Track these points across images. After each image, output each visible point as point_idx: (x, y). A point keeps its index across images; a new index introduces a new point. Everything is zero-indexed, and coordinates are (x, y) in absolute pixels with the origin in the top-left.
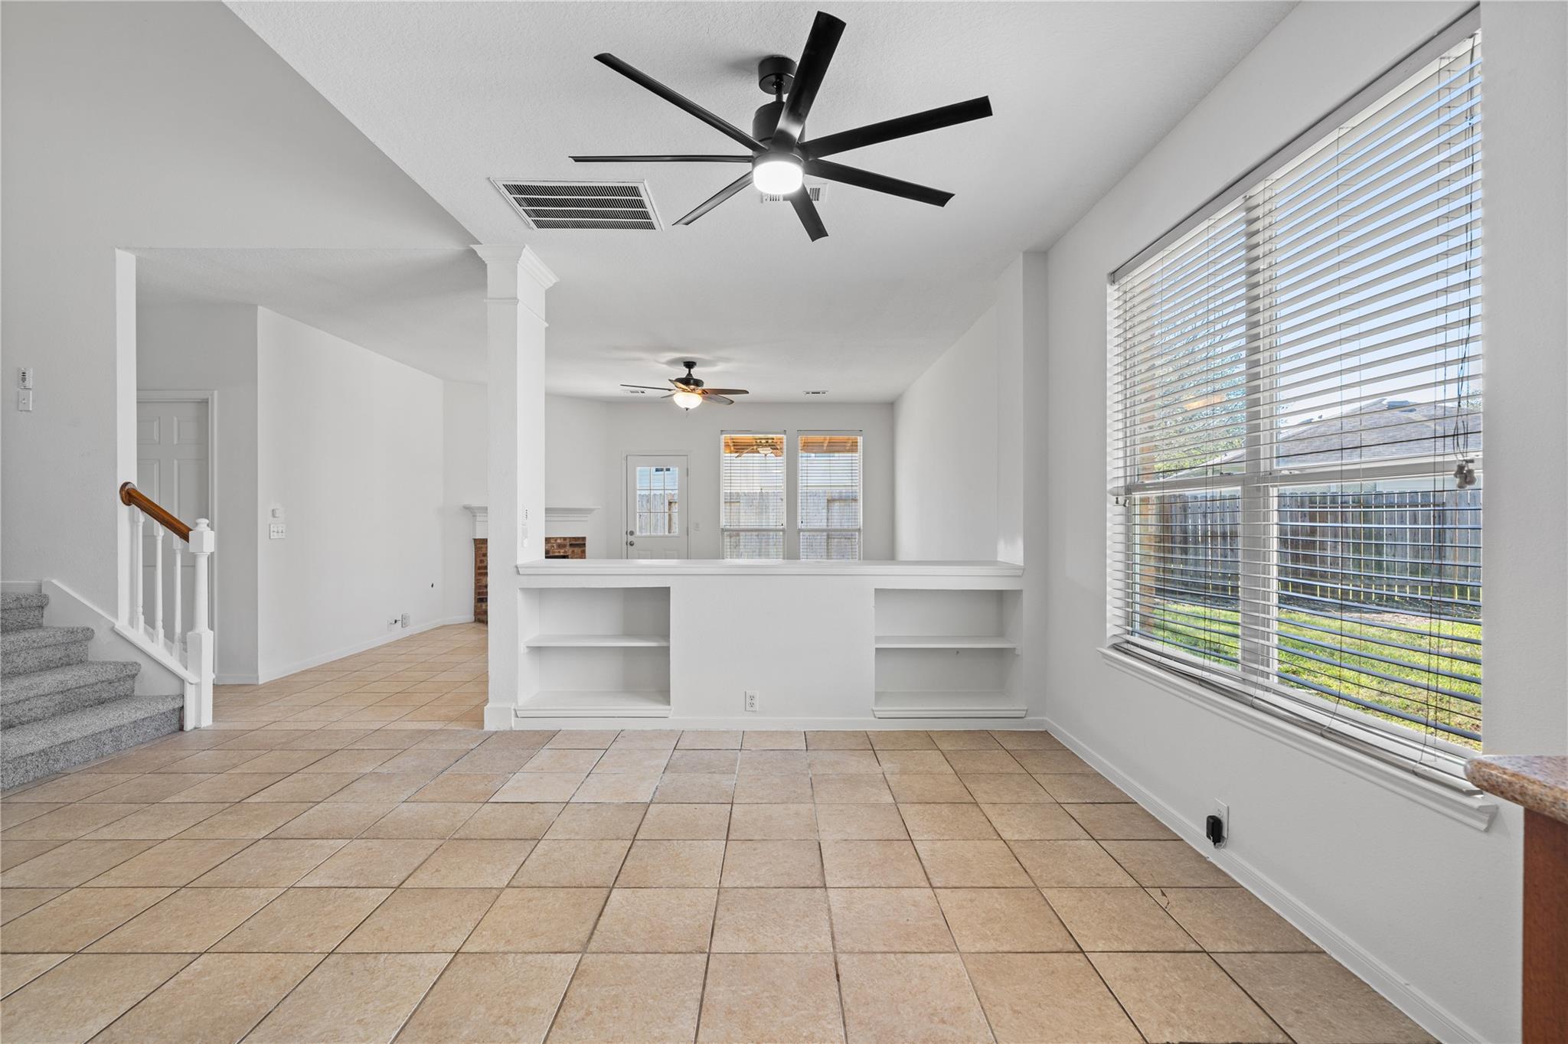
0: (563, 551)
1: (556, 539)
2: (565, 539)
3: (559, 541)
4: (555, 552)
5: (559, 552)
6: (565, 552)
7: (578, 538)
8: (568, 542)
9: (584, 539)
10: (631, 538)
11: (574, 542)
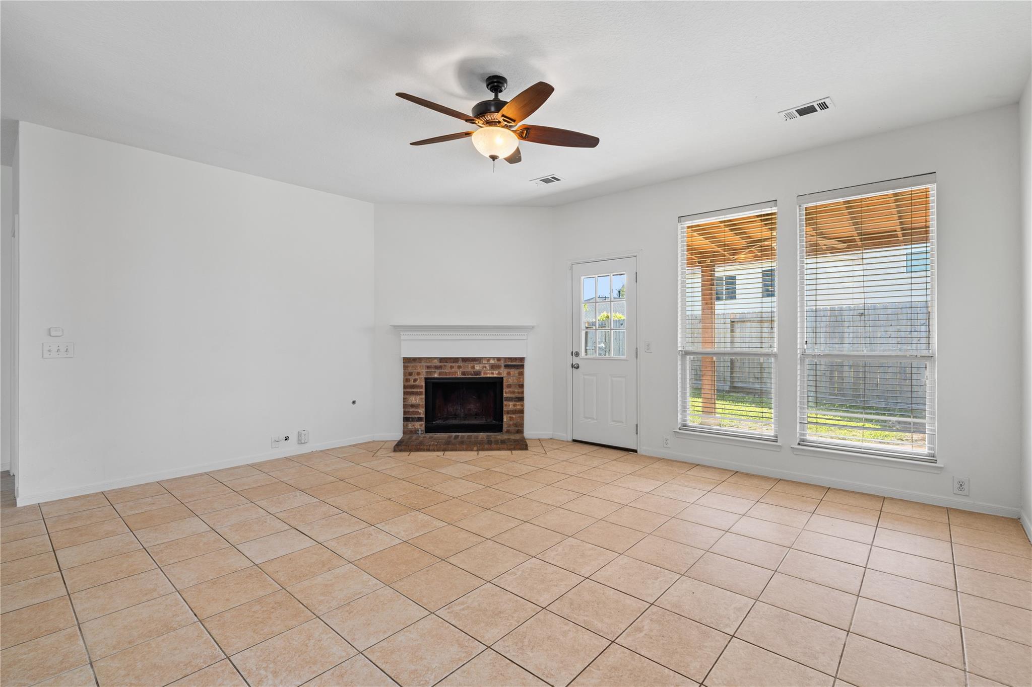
0: (497, 372)
1: (488, 359)
2: (499, 359)
3: (492, 361)
4: (487, 374)
5: (492, 373)
6: (499, 373)
7: (515, 359)
8: (502, 363)
9: (522, 359)
10: (576, 360)
11: (510, 363)
